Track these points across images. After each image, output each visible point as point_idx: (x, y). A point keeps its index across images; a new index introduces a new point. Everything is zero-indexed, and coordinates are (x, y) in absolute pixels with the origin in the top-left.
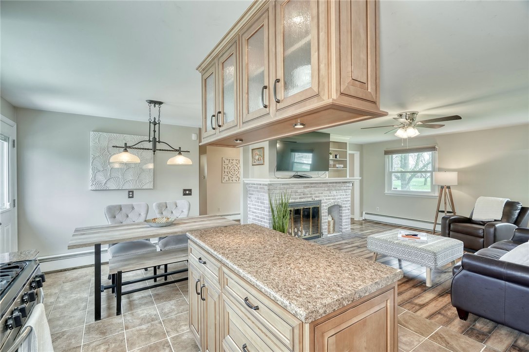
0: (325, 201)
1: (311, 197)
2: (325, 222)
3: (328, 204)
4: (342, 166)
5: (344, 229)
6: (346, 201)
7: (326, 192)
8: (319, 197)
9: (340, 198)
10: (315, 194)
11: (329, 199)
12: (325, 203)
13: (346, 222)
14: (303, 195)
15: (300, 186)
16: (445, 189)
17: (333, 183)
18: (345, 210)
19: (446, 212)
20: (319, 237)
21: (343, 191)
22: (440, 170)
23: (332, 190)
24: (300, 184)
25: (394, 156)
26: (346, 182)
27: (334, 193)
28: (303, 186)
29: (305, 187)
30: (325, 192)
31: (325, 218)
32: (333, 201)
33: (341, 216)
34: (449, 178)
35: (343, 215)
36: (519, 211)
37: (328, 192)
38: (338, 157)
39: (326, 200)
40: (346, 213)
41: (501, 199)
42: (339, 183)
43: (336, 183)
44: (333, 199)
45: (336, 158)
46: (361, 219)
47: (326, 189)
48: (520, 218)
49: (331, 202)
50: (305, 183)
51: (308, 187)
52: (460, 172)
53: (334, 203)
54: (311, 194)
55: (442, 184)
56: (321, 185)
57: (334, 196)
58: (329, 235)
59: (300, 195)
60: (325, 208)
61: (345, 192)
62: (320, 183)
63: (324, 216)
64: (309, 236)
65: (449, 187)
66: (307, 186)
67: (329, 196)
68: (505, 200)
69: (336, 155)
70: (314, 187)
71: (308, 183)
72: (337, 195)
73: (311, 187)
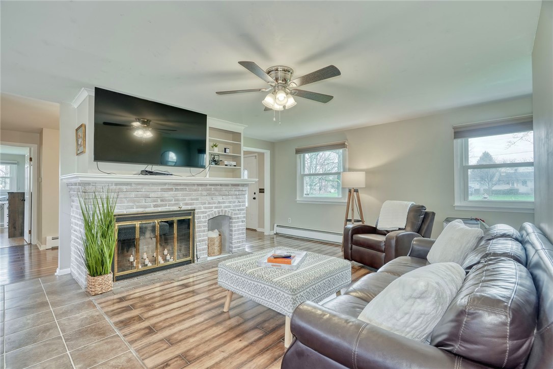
0: (203, 210)
1: (177, 204)
2: (203, 240)
3: (209, 215)
4: (234, 163)
5: (235, 247)
6: (238, 210)
7: (205, 197)
8: (191, 204)
9: (229, 207)
10: (184, 200)
11: (209, 208)
12: (203, 213)
13: (239, 238)
14: (162, 201)
15: (155, 188)
16: (353, 192)
17: (217, 185)
18: (237, 222)
19: (353, 221)
20: (191, 263)
21: (234, 197)
22: (350, 170)
23: (214, 194)
24: (153, 184)
25: (307, 155)
26: (238, 185)
27: (220, 199)
28: (160, 187)
29: (163, 190)
30: (203, 197)
31: (202, 234)
32: (216, 210)
33: (231, 231)
34: (357, 179)
35: (233, 229)
36: (423, 216)
37: (208, 198)
38: (228, 151)
39: (205, 208)
40: (238, 226)
41: (406, 202)
42: (227, 185)
43: (221, 185)
44: (216, 208)
45: (225, 152)
46: (272, 233)
47: (205, 193)
48: (423, 225)
49: (214, 212)
50: (165, 184)
51: (171, 190)
52: (368, 172)
53: (219, 213)
54: (178, 200)
55: (351, 187)
56: (195, 187)
57: (219, 203)
58: (209, 259)
59: (154, 202)
60: (204, 220)
61: (237, 198)
62: (194, 185)
63: (200, 232)
64: (174, 262)
65: (356, 191)
66: (168, 189)
67: (209, 203)
68: (410, 204)
69: (225, 149)
70: (182, 190)
71: (169, 184)
72: (224, 203)
73: (177, 190)
